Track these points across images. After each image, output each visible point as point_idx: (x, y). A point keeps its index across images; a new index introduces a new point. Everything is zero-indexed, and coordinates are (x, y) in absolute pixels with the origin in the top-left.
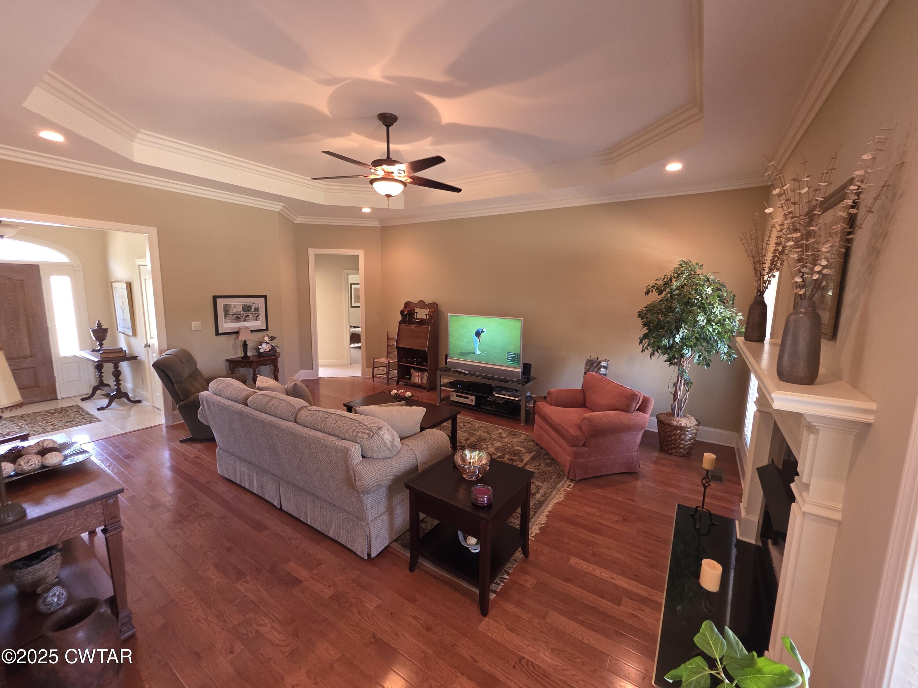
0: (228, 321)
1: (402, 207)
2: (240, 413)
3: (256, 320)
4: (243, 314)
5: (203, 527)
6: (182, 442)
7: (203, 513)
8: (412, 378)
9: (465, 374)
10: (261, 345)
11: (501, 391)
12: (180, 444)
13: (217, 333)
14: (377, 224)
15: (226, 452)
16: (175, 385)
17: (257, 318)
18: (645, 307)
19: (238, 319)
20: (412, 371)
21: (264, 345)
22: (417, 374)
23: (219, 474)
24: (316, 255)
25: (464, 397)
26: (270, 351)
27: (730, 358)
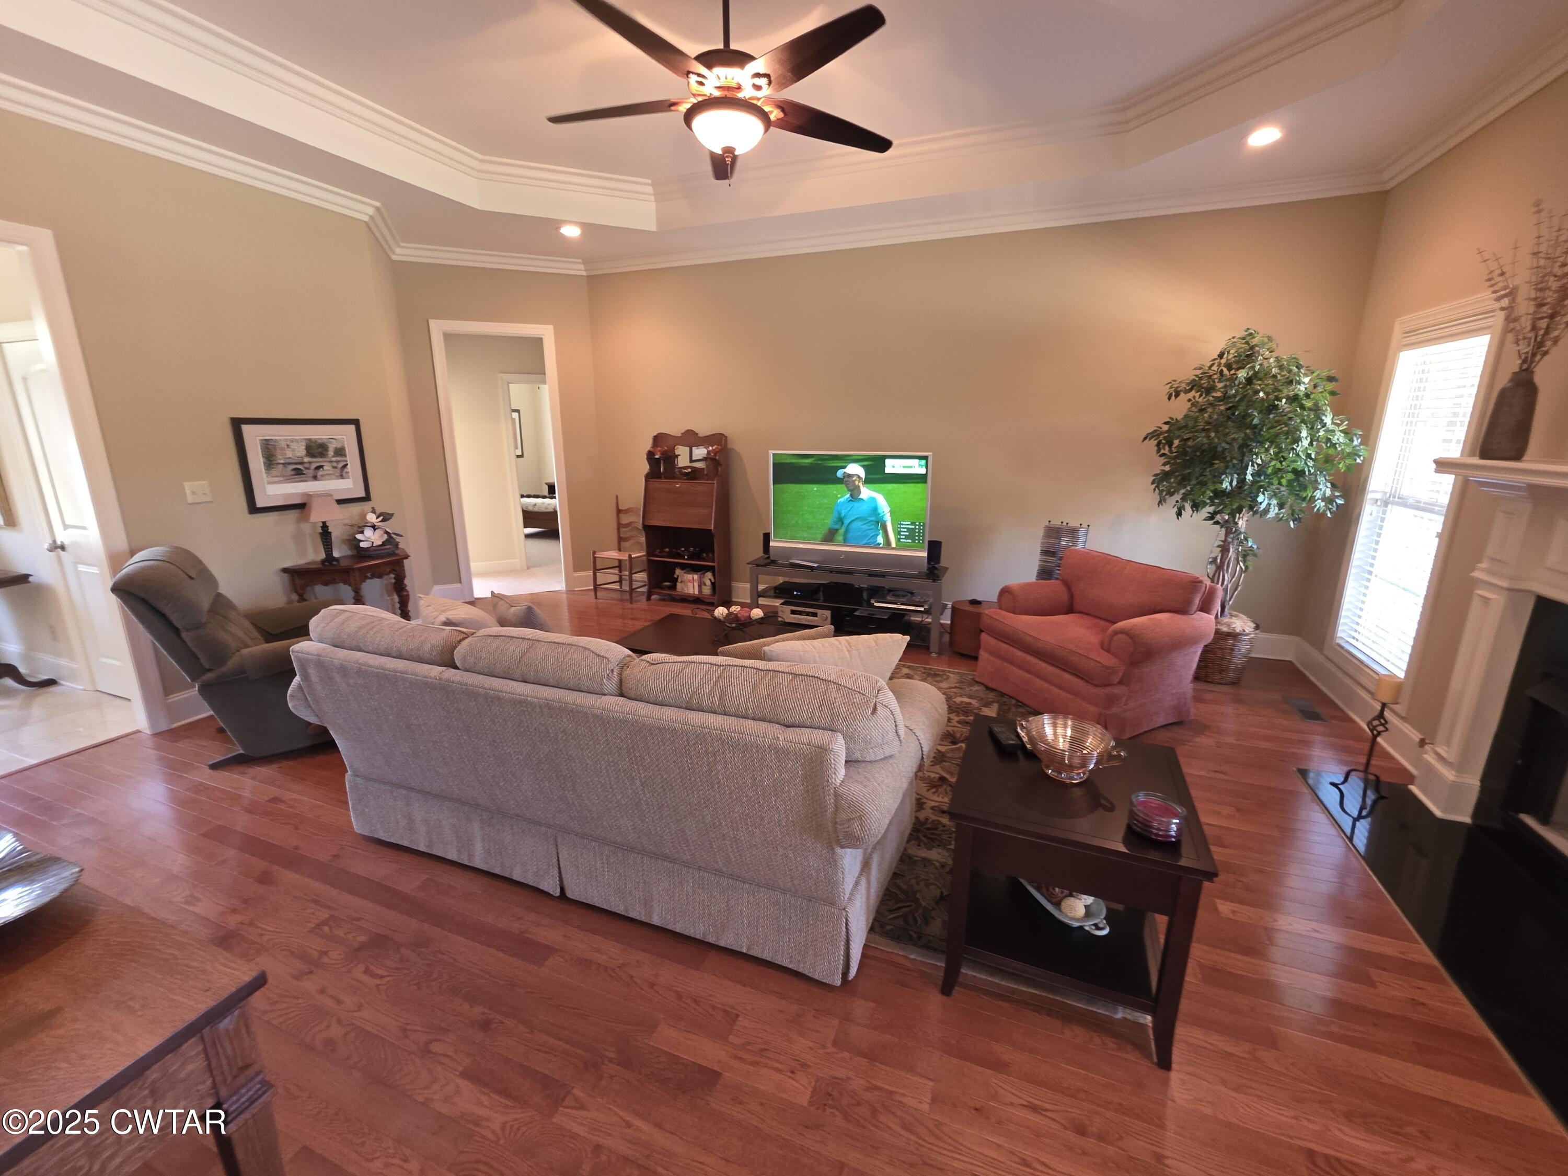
0: (276, 479)
1: (652, 227)
2: (444, 688)
3: (342, 477)
4: (310, 463)
5: (382, 977)
6: (214, 767)
7: (363, 938)
8: (679, 586)
9: (812, 568)
10: (362, 532)
11: (884, 597)
12: (211, 771)
13: (253, 509)
14: (579, 269)
15: (375, 781)
16: (184, 635)
17: (342, 472)
18: (1166, 423)
19: (298, 474)
20: (678, 571)
21: (368, 532)
22: (690, 576)
23: (356, 834)
24: (448, 337)
25: (808, 614)
26: (384, 544)
27: (1330, 507)
